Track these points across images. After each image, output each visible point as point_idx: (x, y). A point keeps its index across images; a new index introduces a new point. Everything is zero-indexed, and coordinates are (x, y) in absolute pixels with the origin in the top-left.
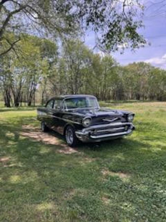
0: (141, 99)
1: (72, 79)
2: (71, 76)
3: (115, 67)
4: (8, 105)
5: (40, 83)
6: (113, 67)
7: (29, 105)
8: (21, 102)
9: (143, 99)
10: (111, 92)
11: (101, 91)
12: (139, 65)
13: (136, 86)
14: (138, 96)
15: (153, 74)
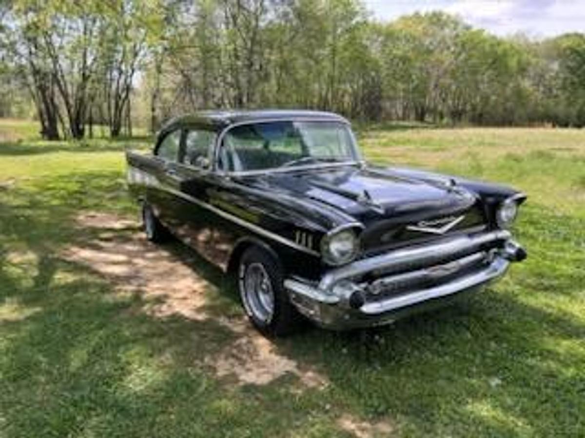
0: (428, 118)
1: (237, 57)
2: (235, 49)
3: (362, 24)
4: (50, 133)
5: (143, 67)
6: (357, 23)
7: (115, 133)
8: (91, 122)
9: (434, 119)
10: (347, 99)
11: (321, 94)
12: (430, 18)
13: (416, 82)
14: (420, 110)
15: (467, 47)
